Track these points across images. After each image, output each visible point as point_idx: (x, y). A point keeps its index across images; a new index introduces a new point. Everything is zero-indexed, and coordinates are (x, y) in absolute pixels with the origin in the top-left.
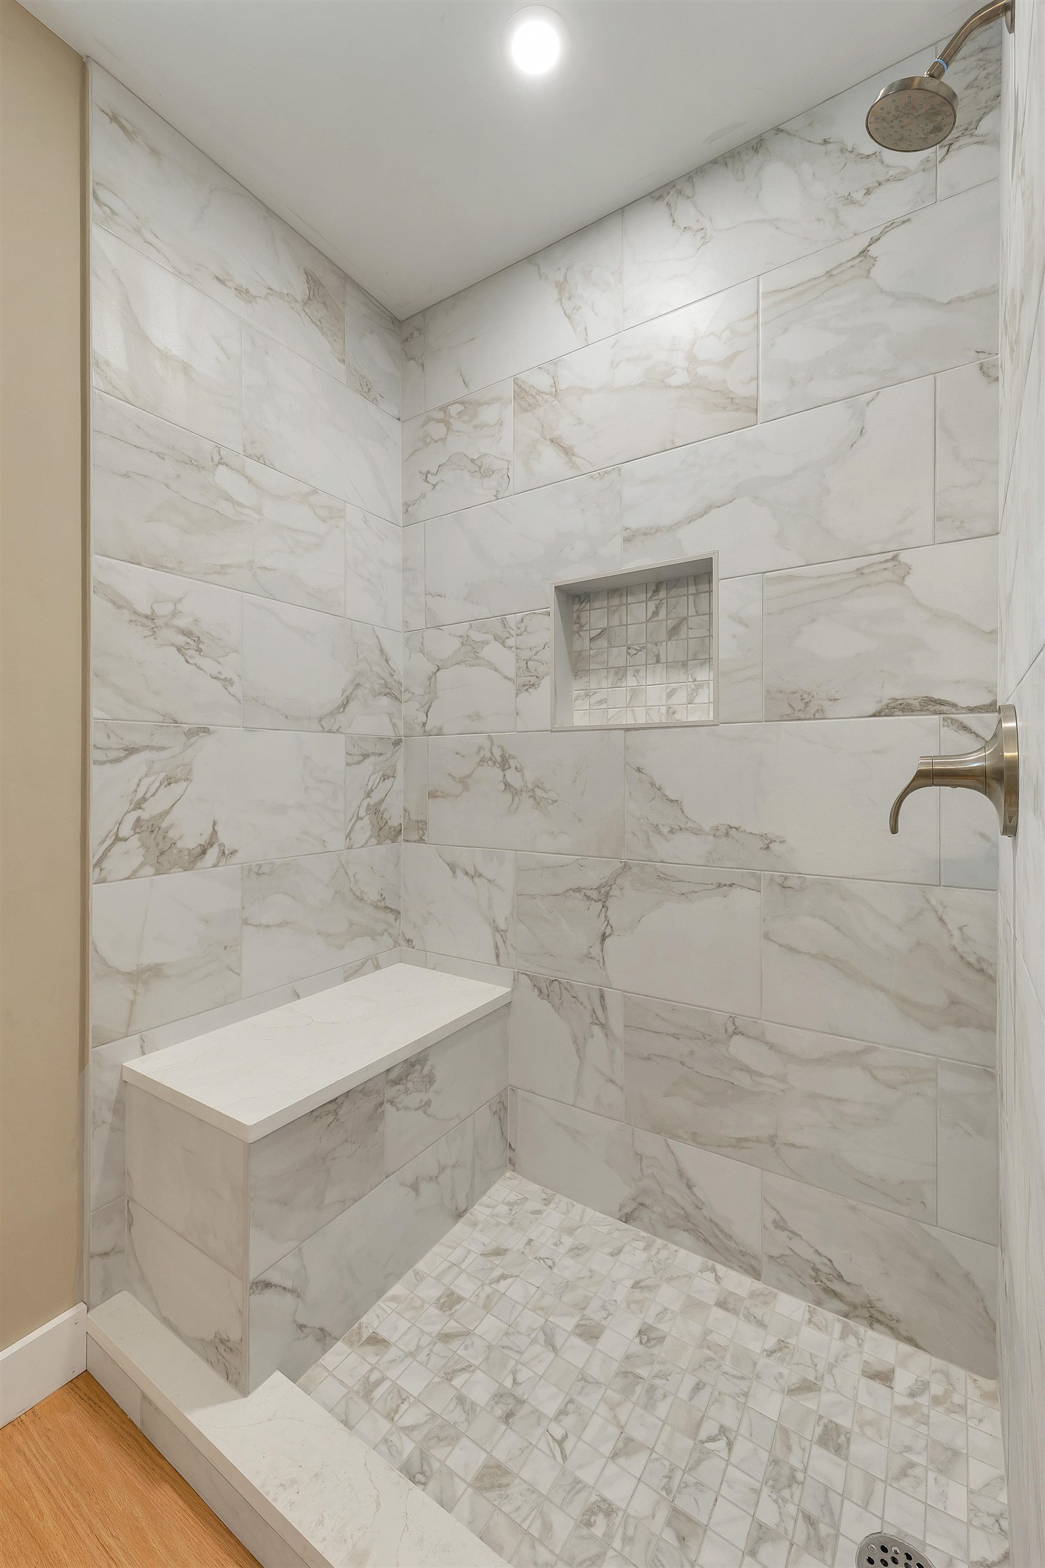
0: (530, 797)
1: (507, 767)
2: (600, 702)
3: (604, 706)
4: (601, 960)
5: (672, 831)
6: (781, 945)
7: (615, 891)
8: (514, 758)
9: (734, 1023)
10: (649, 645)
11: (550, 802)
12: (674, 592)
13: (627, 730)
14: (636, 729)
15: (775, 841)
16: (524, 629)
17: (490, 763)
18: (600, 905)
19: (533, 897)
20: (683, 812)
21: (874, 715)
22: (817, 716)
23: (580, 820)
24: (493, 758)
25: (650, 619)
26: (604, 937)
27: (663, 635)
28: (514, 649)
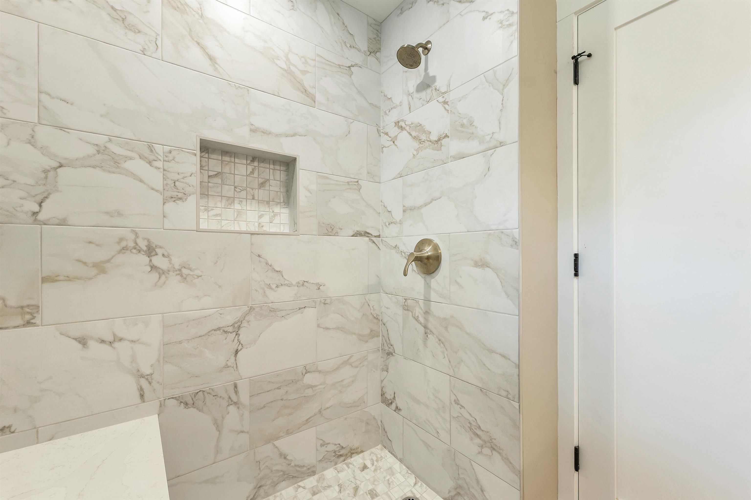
0: (178, 274)
1: (152, 254)
2: (216, 215)
3: (219, 218)
4: (235, 366)
5: (277, 287)
6: (324, 328)
7: (245, 324)
8: (161, 247)
9: (306, 369)
10: (248, 189)
11: (196, 277)
12: (262, 165)
13: (252, 234)
14: (258, 234)
15: (322, 285)
16: (171, 158)
17: (134, 251)
18: (234, 334)
19: (180, 342)
20: (283, 276)
21: (352, 236)
22: (336, 235)
23: (220, 287)
24: (137, 247)
25: (249, 175)
26: (237, 352)
27: (256, 185)
28: (162, 170)
